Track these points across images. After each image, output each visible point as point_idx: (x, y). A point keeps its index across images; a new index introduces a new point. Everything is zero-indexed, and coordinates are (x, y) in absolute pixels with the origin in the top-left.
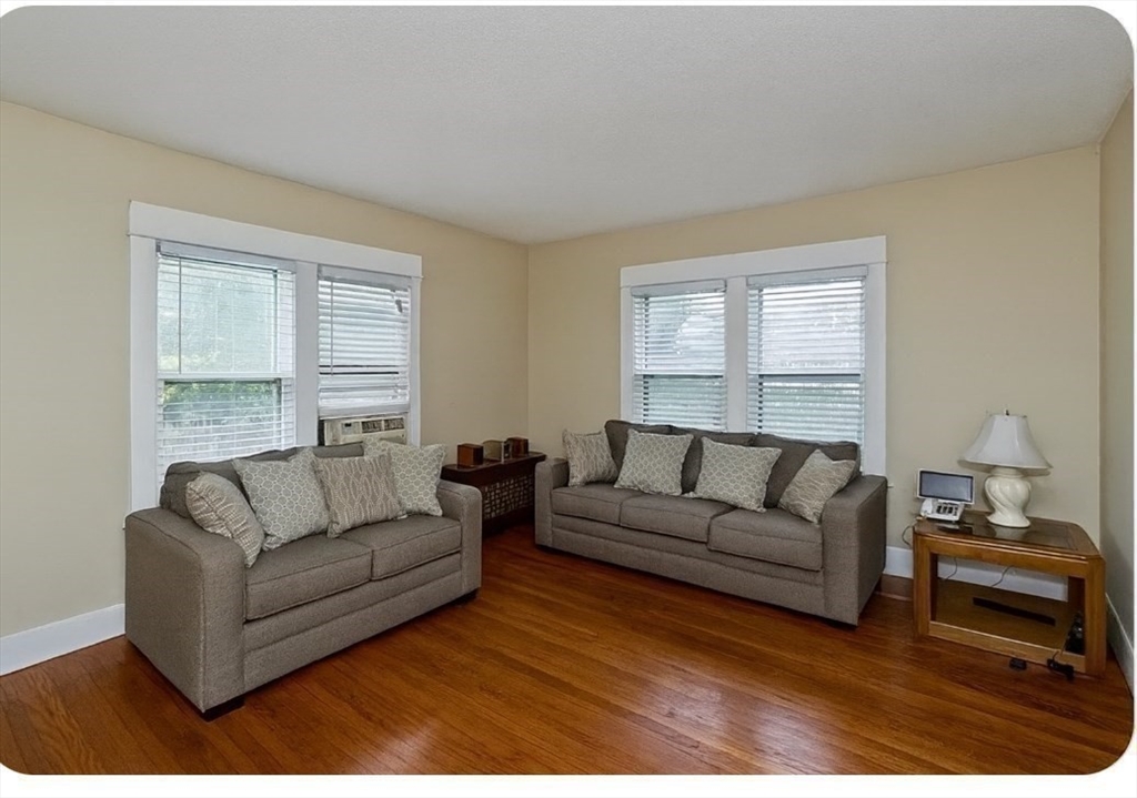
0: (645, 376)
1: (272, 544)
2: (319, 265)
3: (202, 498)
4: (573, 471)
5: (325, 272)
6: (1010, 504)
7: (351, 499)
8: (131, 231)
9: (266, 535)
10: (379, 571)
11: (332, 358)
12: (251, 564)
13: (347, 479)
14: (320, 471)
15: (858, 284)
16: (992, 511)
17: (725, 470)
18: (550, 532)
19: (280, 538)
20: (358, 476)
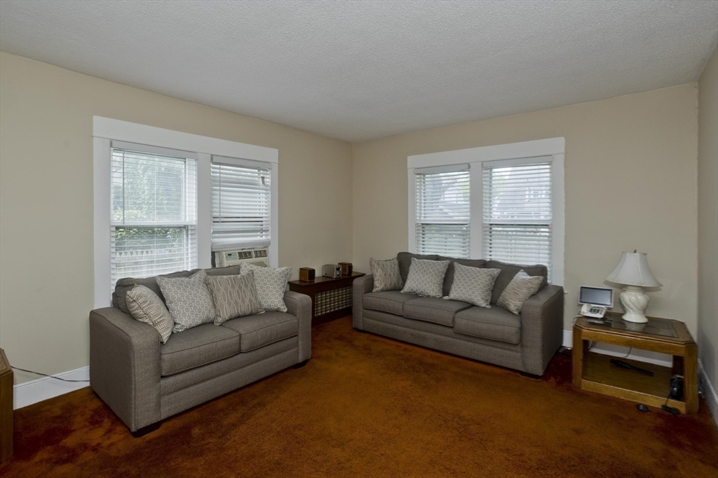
0: (422, 224)
1: (179, 329)
2: (212, 155)
3: (134, 301)
4: (376, 283)
5: (215, 159)
6: (635, 308)
7: (228, 300)
8: (94, 134)
9: (175, 324)
10: (244, 347)
11: (220, 212)
12: (165, 341)
13: (226, 289)
14: (209, 284)
15: (548, 167)
16: (625, 312)
17: (466, 283)
18: (361, 320)
19: (184, 326)
20: (233, 287)
